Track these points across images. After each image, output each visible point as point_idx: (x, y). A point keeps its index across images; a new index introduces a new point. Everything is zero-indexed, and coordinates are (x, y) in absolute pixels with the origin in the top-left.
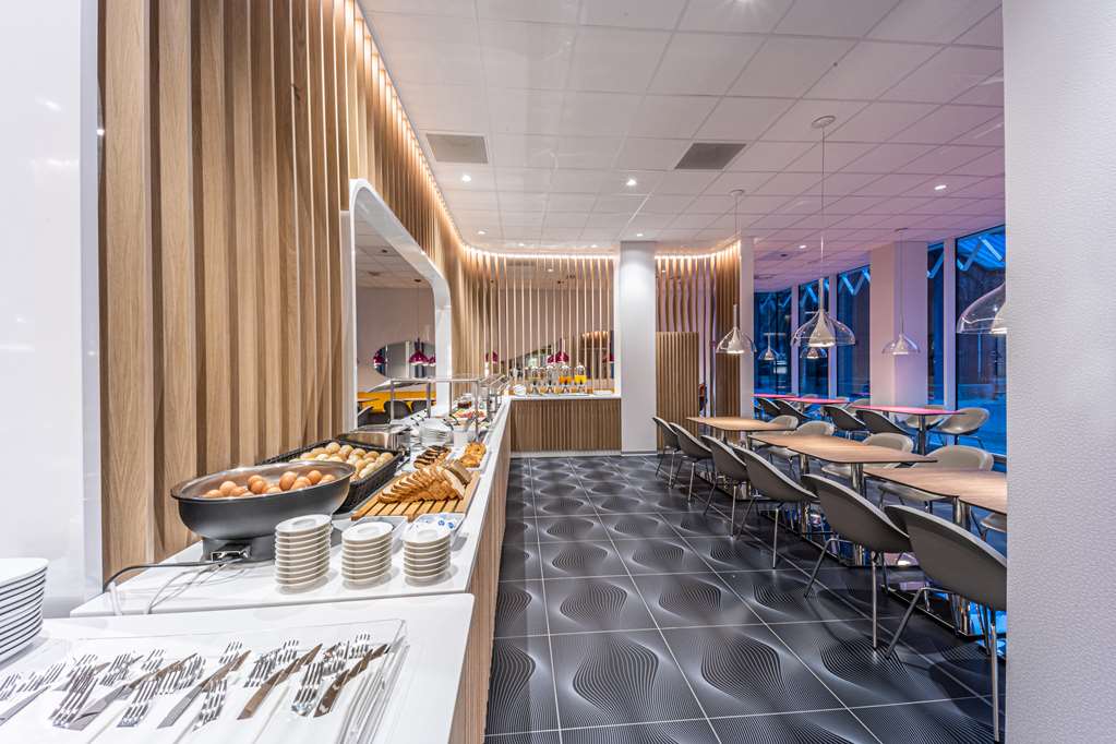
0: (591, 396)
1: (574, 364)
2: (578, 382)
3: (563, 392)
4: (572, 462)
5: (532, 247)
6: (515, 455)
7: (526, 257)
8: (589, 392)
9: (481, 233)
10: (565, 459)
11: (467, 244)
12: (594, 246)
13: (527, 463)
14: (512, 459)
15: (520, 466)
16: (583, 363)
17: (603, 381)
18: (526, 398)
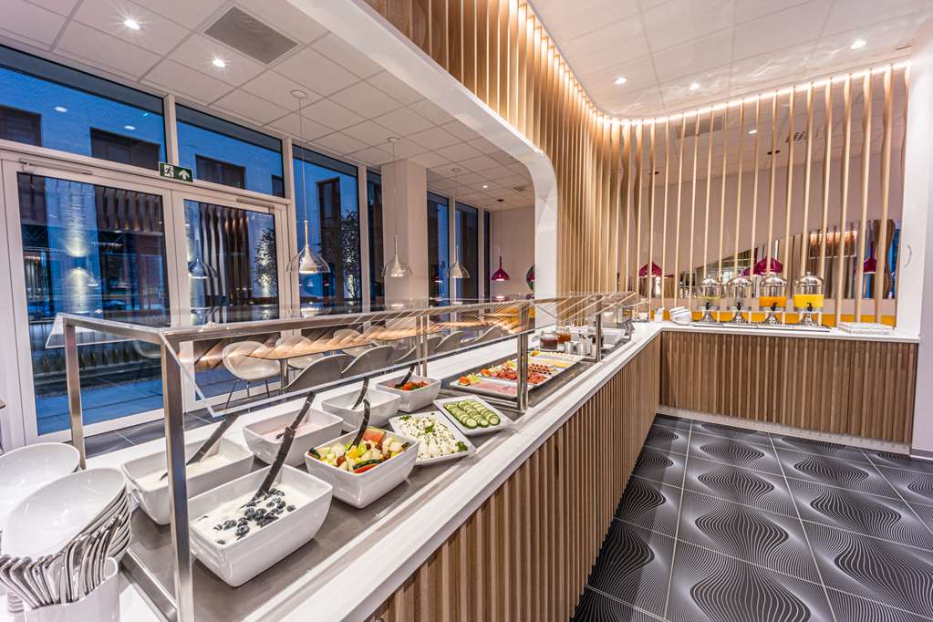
0: (835, 333)
1: (794, 275)
2: (803, 305)
3: (767, 322)
4: (781, 451)
5: (715, 86)
6: (665, 411)
7: (704, 111)
8: (830, 321)
9: (621, 81)
10: (766, 440)
11: (604, 113)
12: (859, 44)
13: (685, 431)
14: (658, 416)
15: (672, 436)
16: (815, 273)
17: (865, 305)
18: (691, 327)
